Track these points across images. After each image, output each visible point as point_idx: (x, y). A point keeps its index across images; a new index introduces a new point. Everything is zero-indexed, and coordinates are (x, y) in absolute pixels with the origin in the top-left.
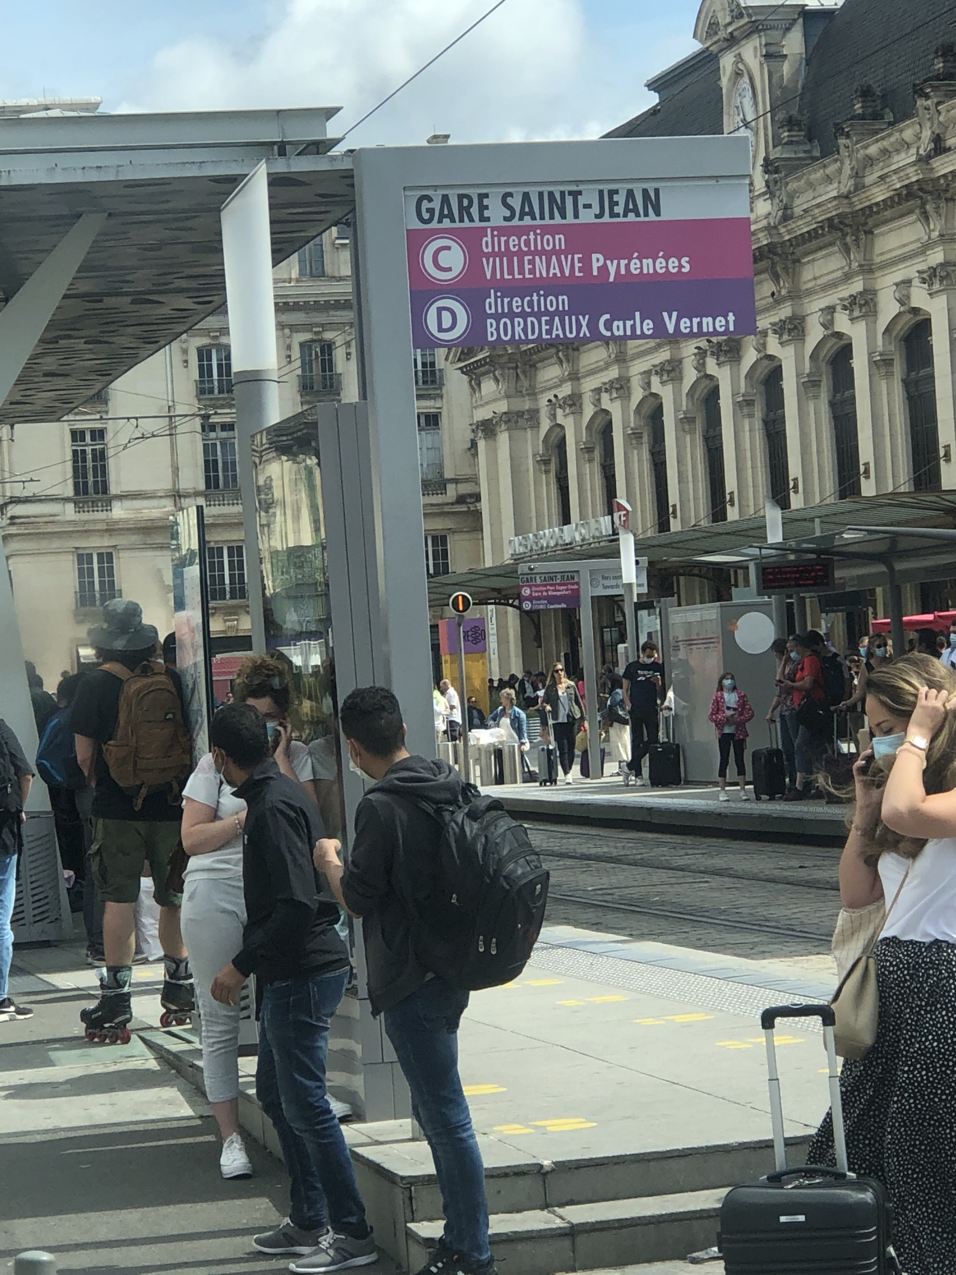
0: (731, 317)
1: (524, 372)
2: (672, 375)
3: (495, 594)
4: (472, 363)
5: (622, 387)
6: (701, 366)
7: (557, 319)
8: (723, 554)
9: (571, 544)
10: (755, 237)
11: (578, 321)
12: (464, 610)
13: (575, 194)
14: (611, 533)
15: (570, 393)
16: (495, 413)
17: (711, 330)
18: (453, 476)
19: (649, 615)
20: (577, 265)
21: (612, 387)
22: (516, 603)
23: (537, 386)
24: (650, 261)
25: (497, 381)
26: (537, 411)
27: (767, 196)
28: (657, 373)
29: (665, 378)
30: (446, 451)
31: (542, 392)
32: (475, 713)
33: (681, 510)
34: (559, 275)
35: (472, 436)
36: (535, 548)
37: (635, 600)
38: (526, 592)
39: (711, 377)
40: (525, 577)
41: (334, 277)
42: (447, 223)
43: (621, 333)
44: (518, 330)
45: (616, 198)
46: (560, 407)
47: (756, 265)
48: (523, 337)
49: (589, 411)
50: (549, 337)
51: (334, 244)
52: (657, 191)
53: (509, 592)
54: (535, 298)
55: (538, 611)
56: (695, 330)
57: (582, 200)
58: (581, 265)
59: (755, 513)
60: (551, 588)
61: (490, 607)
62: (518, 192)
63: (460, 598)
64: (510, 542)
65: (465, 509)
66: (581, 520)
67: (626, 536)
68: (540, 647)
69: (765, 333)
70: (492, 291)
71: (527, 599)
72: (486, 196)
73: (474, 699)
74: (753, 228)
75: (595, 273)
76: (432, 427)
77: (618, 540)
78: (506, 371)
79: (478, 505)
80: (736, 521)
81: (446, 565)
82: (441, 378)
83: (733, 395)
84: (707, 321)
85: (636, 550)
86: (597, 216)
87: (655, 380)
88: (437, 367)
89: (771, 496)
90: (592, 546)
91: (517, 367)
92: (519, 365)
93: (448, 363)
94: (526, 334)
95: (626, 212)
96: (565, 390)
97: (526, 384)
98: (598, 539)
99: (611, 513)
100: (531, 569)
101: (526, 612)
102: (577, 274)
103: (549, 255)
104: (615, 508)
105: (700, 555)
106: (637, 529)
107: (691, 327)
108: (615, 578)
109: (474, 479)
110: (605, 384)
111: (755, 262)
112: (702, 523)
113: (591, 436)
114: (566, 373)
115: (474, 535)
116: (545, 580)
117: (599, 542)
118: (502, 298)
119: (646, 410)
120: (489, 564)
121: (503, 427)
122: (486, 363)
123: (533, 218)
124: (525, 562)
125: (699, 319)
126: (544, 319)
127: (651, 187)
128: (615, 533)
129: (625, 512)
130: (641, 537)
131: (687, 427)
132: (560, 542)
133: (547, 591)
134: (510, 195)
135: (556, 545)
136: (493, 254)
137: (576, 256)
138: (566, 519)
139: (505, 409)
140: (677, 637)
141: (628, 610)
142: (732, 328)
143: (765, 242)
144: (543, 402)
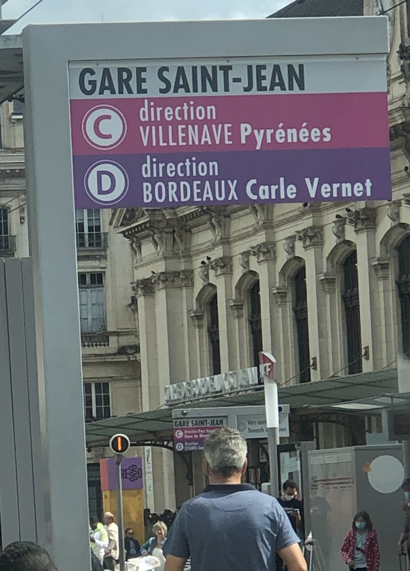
0: (368, 184)
1: (180, 236)
2: (315, 240)
3: (151, 436)
4: (134, 228)
5: (268, 251)
6: (340, 233)
7: (207, 183)
8: (358, 403)
9: (221, 391)
10: (392, 117)
11: (227, 185)
12: (123, 450)
13: (226, 69)
14: (257, 382)
15: (222, 256)
16: (153, 273)
17: (350, 195)
18: (116, 330)
19: (290, 457)
20: (227, 134)
21: (259, 251)
22: (171, 445)
23: (193, 249)
24: (294, 131)
25: (156, 244)
26: (192, 272)
27: (402, 80)
28: (300, 239)
29: (308, 243)
30: (109, 306)
31: (197, 254)
32: (132, 543)
33: (320, 362)
34: (210, 143)
35: (132, 293)
36: (188, 395)
37: (278, 443)
38: (179, 434)
39: (349, 243)
40: (178, 421)
41: (9, 149)
42: (107, 95)
43: (267, 197)
44: (172, 193)
45: (263, 73)
46: (213, 268)
47: (392, 142)
48: (176, 200)
49: (238, 272)
50: (200, 200)
51: (10, 119)
52: (301, 67)
53: (163, 434)
54: (188, 163)
55: (190, 452)
56: (335, 195)
57: (232, 74)
58: (230, 134)
59: (388, 366)
60: (202, 432)
61: (147, 448)
62: (174, 67)
63: (119, 439)
64: (166, 389)
65: (126, 359)
66: (230, 370)
67: (269, 385)
68: (192, 485)
69: (398, 204)
70: (148, 157)
71: (179, 441)
72: (144, 69)
73: (131, 531)
74: (390, 108)
75: (243, 141)
76: (97, 285)
77: (263, 389)
78: (165, 235)
79: (137, 355)
80: (371, 373)
81: (108, 410)
82: (106, 240)
83: (369, 260)
84: (346, 187)
85: (279, 398)
86: (246, 90)
87: (299, 245)
88: (102, 231)
89: (402, 350)
90: (240, 393)
91: (174, 231)
92: (176, 229)
93: (112, 227)
94: (179, 197)
95: (273, 85)
96: (218, 253)
97: (182, 247)
98: (245, 387)
99: (257, 364)
100: (185, 414)
101: (179, 452)
102: (227, 142)
103: (201, 124)
104: (261, 359)
105: (337, 403)
106: (281, 378)
107: (331, 192)
108: (260, 423)
109: (135, 333)
110: (253, 248)
111: (392, 138)
112: (339, 374)
113: (240, 294)
114: (219, 238)
115: (132, 383)
116: (196, 424)
117: (246, 391)
118: (157, 163)
119: (290, 272)
120: (146, 409)
121: (161, 286)
122: (146, 228)
123: (188, 91)
124: (179, 408)
125: (338, 185)
126: (195, 183)
127: (295, 63)
128: (260, 382)
129: (270, 364)
130: (284, 386)
131: (327, 287)
132: (211, 390)
133: (198, 434)
134: (166, 69)
135: (208, 392)
136: (150, 123)
137: (226, 126)
138: (217, 370)
139: (163, 270)
140: (316, 478)
141: (272, 452)
142: (369, 194)
143: (400, 122)
144: (197, 263)
